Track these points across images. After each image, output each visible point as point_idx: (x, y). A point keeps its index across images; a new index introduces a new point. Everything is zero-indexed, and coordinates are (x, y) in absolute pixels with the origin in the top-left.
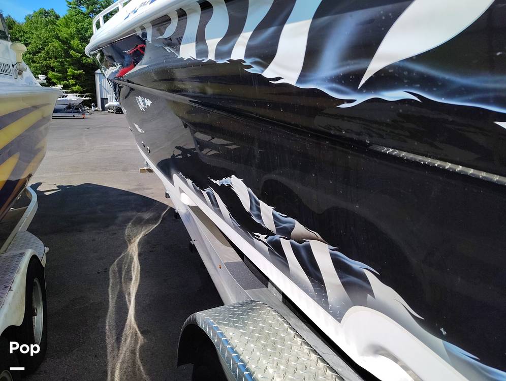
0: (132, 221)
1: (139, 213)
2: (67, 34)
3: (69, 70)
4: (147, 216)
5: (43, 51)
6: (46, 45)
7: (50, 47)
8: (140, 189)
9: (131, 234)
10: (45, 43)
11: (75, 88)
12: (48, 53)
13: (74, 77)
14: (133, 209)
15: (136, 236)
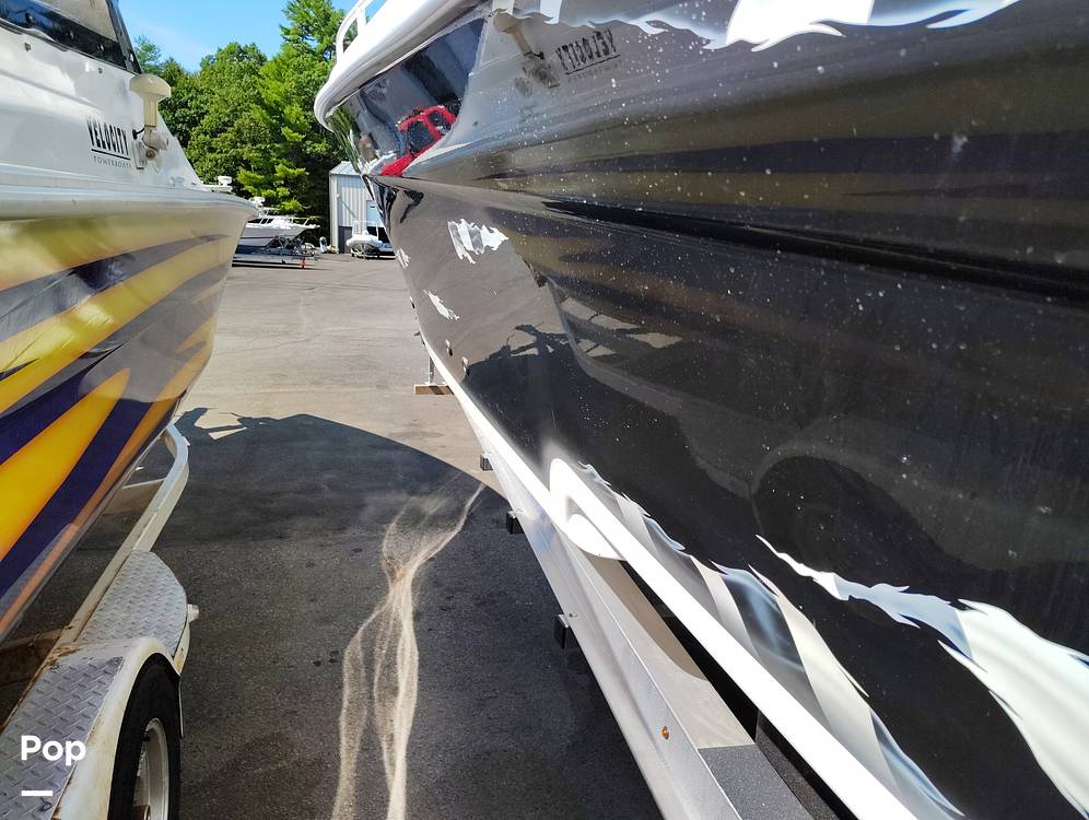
0: (397, 517)
1: (413, 498)
2: (279, 94)
3: (278, 168)
4: (432, 505)
5: (230, 129)
6: (237, 117)
7: (244, 121)
8: (414, 434)
9: (395, 554)
10: (236, 113)
11: (289, 205)
12: (239, 131)
13: (287, 182)
14: (400, 486)
15: (406, 560)
